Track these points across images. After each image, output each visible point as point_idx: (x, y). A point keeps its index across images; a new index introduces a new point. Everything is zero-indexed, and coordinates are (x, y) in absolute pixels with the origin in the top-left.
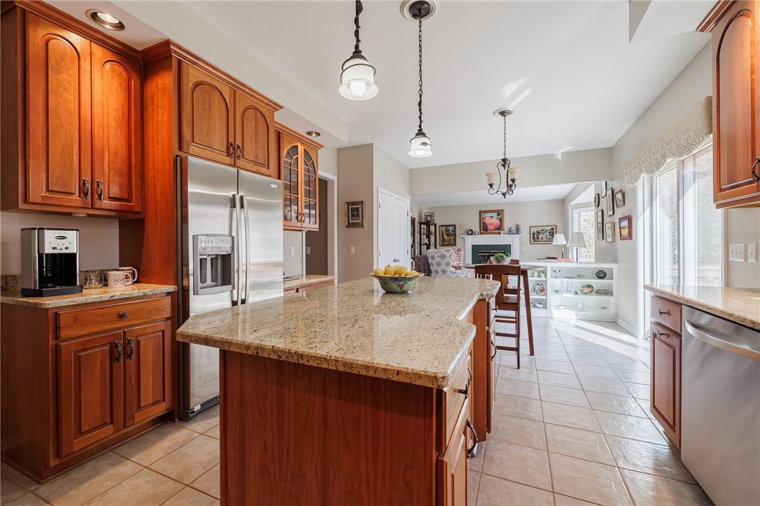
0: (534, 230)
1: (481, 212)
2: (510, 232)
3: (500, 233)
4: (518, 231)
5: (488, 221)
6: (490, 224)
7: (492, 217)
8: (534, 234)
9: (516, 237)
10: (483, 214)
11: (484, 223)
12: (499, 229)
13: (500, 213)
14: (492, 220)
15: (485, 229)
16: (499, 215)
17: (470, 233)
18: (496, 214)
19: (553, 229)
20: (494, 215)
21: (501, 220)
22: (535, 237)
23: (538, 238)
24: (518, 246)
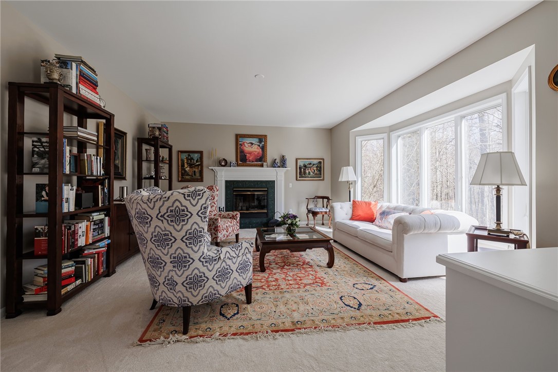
0: (301, 163)
1: (238, 137)
2: (274, 164)
3: (262, 166)
4: (283, 163)
5: (247, 148)
6: (250, 153)
7: (252, 144)
8: (300, 168)
9: (281, 171)
10: (240, 139)
11: (242, 152)
12: (260, 160)
13: (262, 139)
14: (251, 148)
15: (243, 159)
16: (260, 141)
17: (223, 164)
18: (257, 140)
19: (320, 162)
20: (255, 141)
21: (263, 148)
22: (302, 172)
23: (305, 173)
24: (283, 182)
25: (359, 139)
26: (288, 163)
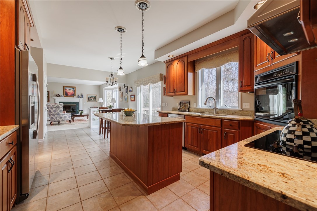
0: (88, 96)
1: (64, 87)
2: (78, 96)
3: (74, 97)
4: (82, 96)
5: (68, 91)
6: (69, 93)
7: (70, 89)
8: (88, 98)
9: (81, 99)
10: (65, 88)
11: (66, 92)
12: (73, 95)
13: (74, 88)
14: (70, 91)
15: (66, 94)
16: (73, 89)
17: (58, 96)
18: (72, 88)
19: (96, 96)
20: (71, 89)
21: (74, 91)
22: (89, 99)
23: (90, 99)
24: (82, 102)
25: (105, 91)
26: (84, 96)
